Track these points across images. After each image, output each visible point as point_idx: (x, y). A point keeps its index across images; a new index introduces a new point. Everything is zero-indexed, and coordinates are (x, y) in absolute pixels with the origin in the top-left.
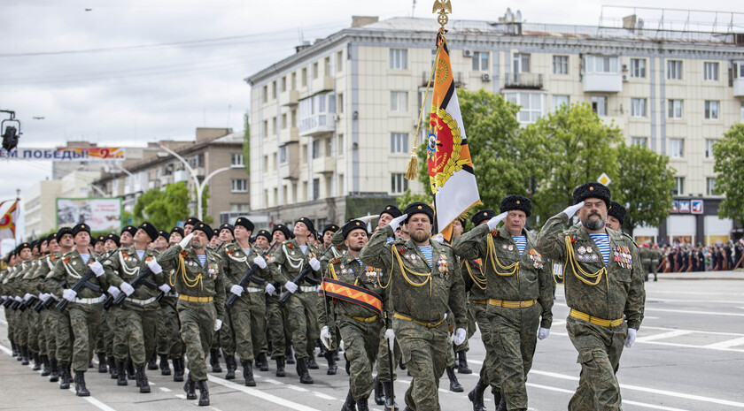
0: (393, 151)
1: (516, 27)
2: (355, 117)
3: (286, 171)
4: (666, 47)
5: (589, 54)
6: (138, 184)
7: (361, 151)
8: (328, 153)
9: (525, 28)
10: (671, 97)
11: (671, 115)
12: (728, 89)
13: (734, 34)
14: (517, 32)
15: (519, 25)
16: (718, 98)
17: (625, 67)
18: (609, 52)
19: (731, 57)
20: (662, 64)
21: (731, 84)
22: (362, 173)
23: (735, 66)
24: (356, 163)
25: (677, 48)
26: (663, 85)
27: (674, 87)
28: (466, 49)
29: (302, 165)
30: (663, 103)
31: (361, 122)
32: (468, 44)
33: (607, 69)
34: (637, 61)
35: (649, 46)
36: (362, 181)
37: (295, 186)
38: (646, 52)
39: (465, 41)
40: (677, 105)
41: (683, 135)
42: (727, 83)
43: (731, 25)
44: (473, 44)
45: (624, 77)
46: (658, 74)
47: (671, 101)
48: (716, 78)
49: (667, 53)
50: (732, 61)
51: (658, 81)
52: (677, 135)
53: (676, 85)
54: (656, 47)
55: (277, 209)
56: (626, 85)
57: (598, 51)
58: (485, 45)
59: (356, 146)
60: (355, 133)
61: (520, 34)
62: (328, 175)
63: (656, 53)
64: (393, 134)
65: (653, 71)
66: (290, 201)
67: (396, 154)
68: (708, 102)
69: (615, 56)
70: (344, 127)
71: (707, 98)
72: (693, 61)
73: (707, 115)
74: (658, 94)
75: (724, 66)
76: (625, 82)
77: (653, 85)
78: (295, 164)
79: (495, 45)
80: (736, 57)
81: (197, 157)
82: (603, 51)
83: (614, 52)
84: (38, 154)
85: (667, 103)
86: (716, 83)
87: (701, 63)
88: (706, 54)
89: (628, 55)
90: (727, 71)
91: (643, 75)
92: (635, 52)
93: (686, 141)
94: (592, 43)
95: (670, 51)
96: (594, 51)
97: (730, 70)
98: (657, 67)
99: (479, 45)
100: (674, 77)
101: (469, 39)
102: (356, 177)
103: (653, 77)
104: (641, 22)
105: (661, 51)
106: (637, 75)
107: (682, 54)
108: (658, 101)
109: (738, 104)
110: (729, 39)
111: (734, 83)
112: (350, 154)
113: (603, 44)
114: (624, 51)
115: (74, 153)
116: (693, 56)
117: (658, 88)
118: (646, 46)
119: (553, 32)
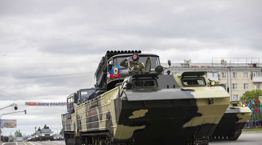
1: (187, 65)
4: (231, 69)
5: (208, 72)
9: (190, 65)
10: (233, 83)
11: (233, 88)
12: (250, 80)
13: (252, 64)
14: (188, 66)
15: (188, 64)
16: (248, 83)
17: (219, 75)
18: (214, 71)
19: (251, 71)
20: (230, 74)
21: (251, 79)
23: (253, 73)
25: (235, 69)
26: (231, 80)
27: (234, 80)
28: (172, 72)
30: (231, 85)
32: (173, 70)
33: (213, 76)
34: (223, 73)
35: (226, 69)
38: (225, 71)
39: (172, 70)
40: (235, 85)
41: (237, 94)
42: (250, 79)
43: (252, 62)
44: (175, 71)
45: (219, 78)
46: (229, 77)
47: (234, 84)
48: (247, 77)
49: (232, 71)
50: (252, 72)
51: (229, 79)
52: (235, 94)
53: (235, 80)
54: (228, 69)
56: (220, 80)
57: (211, 71)
58: (178, 71)
61: (189, 67)
63: (229, 71)
65: (228, 76)
68: (245, 84)
69: (216, 72)
71: (244, 83)
72: (240, 73)
73: (245, 88)
74: (229, 83)
75: (249, 73)
76: (219, 79)
77: (228, 80)
79: (181, 71)
80: (253, 71)
82: (213, 71)
83: (216, 71)
84: (54, 104)
85: (232, 85)
86: (247, 79)
87: (242, 73)
88: (244, 70)
89: (220, 72)
90: (250, 75)
91: (225, 77)
92: (222, 71)
93: (238, 96)
94: (209, 69)
95: (233, 70)
96: (210, 71)
97: (251, 75)
98: (229, 75)
99: (176, 71)
100: (234, 77)
101: (173, 69)
103: (228, 78)
104: (226, 62)
105: (230, 70)
106: (223, 77)
107: (236, 71)
108: (229, 85)
109: (254, 84)
110: (252, 66)
111: (253, 78)
113: (213, 69)
114: (219, 71)
115: (64, 104)
116: (240, 71)
117: (229, 81)
118: (225, 69)
119: (199, 66)
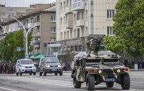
0: (108, 17)
2: (92, 4)
3: (67, 25)
6: (13, 28)
7: (94, 18)
8: (83, 18)
22: (95, 27)
24: (92, 23)
29: (74, 22)
31: (94, 6)
36: (95, 30)
37: (71, 31)
55: (65, 41)
59: (92, 16)
60: (92, 10)
62: (82, 27)
64: (108, 11)
66: (70, 38)
67: (110, 18)
70: (88, 8)
78: (71, 22)
81: (36, 17)
102: (92, 29)
112: (90, 19)
